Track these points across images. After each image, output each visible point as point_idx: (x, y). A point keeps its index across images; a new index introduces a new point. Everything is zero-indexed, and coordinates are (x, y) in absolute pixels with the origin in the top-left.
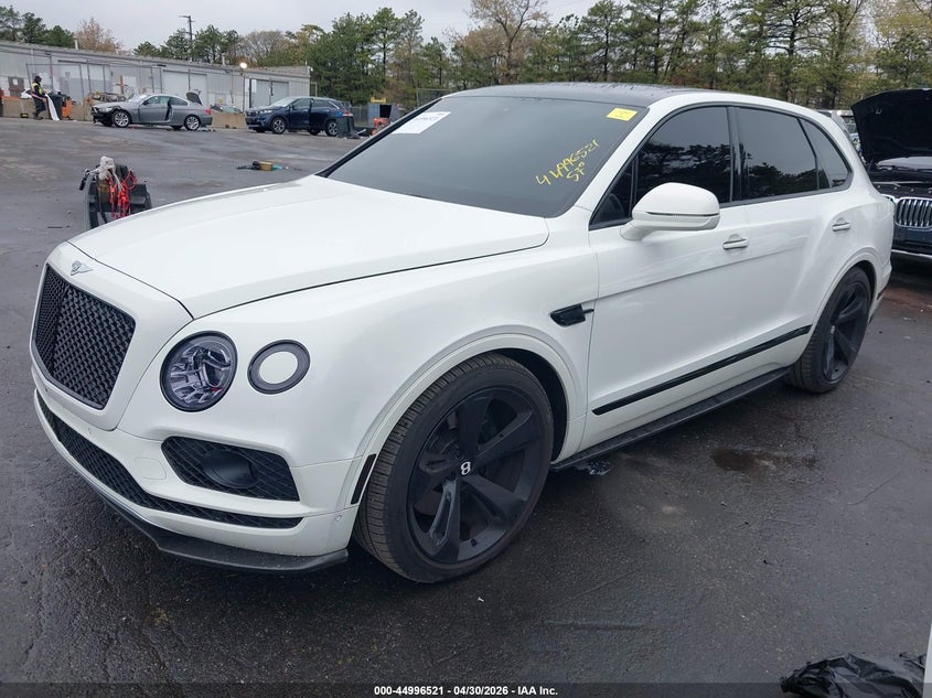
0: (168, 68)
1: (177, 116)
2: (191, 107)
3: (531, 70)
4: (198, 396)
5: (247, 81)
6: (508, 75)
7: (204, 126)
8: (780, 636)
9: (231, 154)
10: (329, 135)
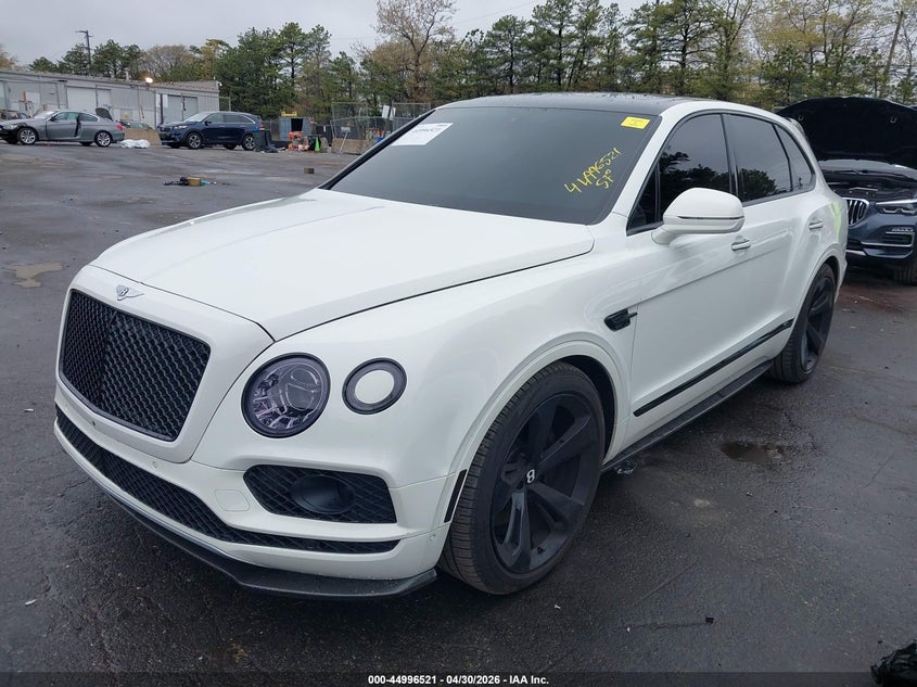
0: (70, 83)
1: (87, 132)
2: (101, 124)
3: (439, 83)
4: (285, 422)
5: (158, 96)
6: (416, 88)
7: (115, 142)
8: (845, 618)
9: (153, 171)
10: (246, 149)
